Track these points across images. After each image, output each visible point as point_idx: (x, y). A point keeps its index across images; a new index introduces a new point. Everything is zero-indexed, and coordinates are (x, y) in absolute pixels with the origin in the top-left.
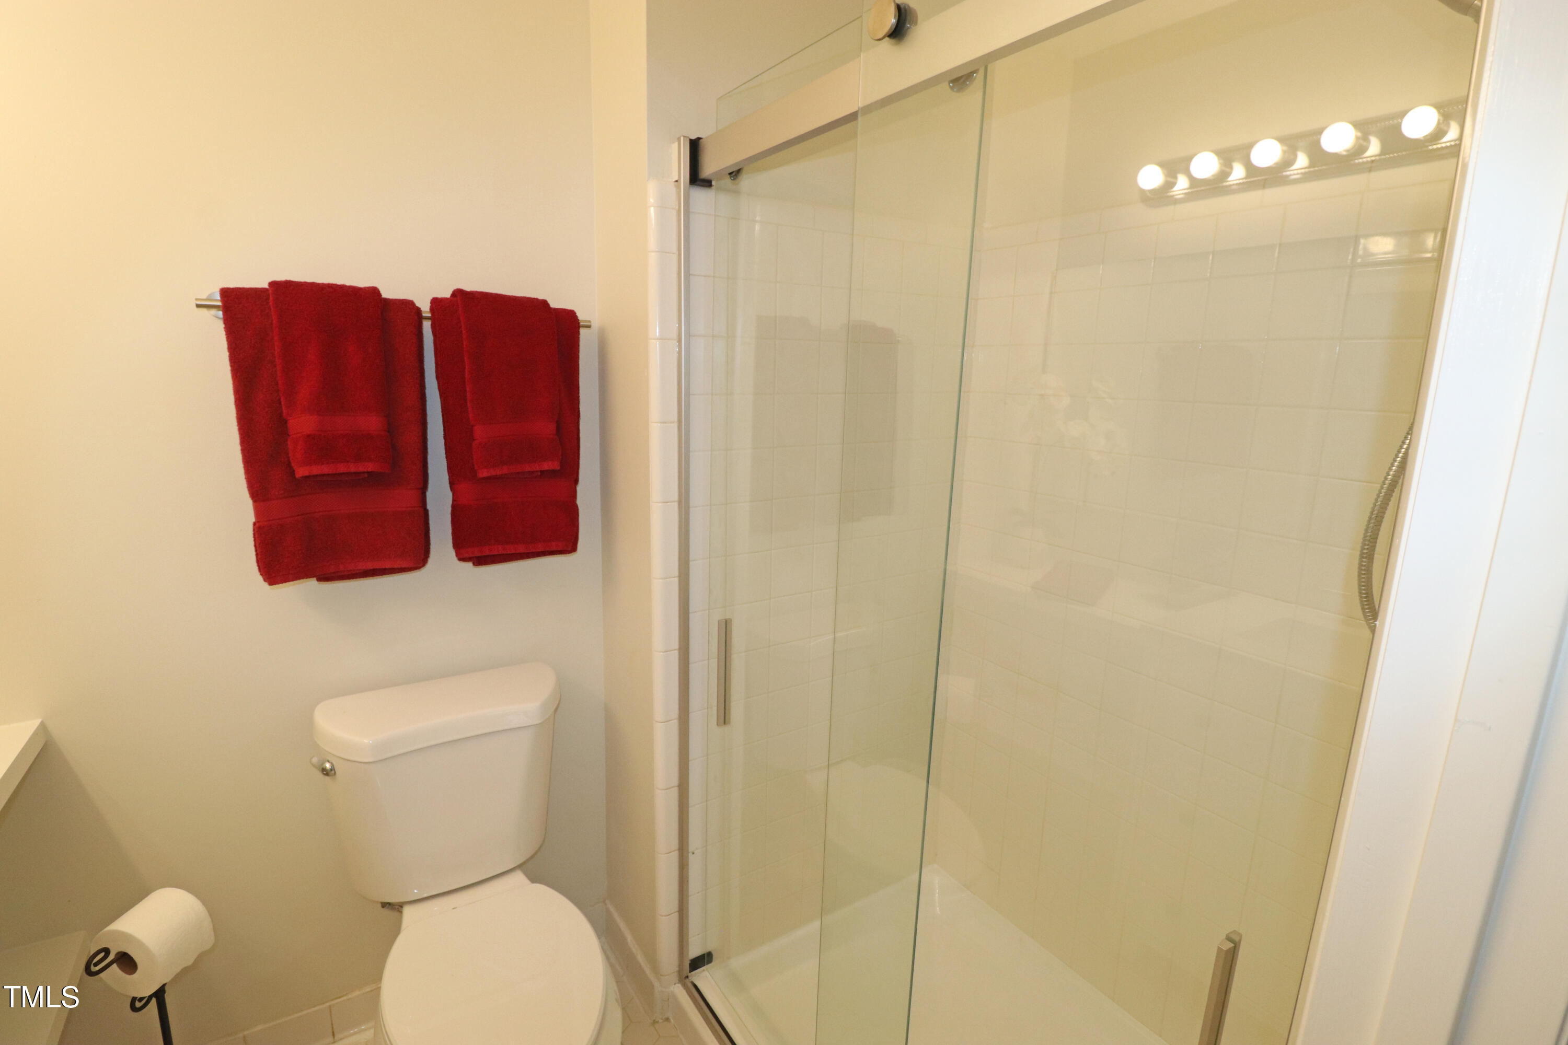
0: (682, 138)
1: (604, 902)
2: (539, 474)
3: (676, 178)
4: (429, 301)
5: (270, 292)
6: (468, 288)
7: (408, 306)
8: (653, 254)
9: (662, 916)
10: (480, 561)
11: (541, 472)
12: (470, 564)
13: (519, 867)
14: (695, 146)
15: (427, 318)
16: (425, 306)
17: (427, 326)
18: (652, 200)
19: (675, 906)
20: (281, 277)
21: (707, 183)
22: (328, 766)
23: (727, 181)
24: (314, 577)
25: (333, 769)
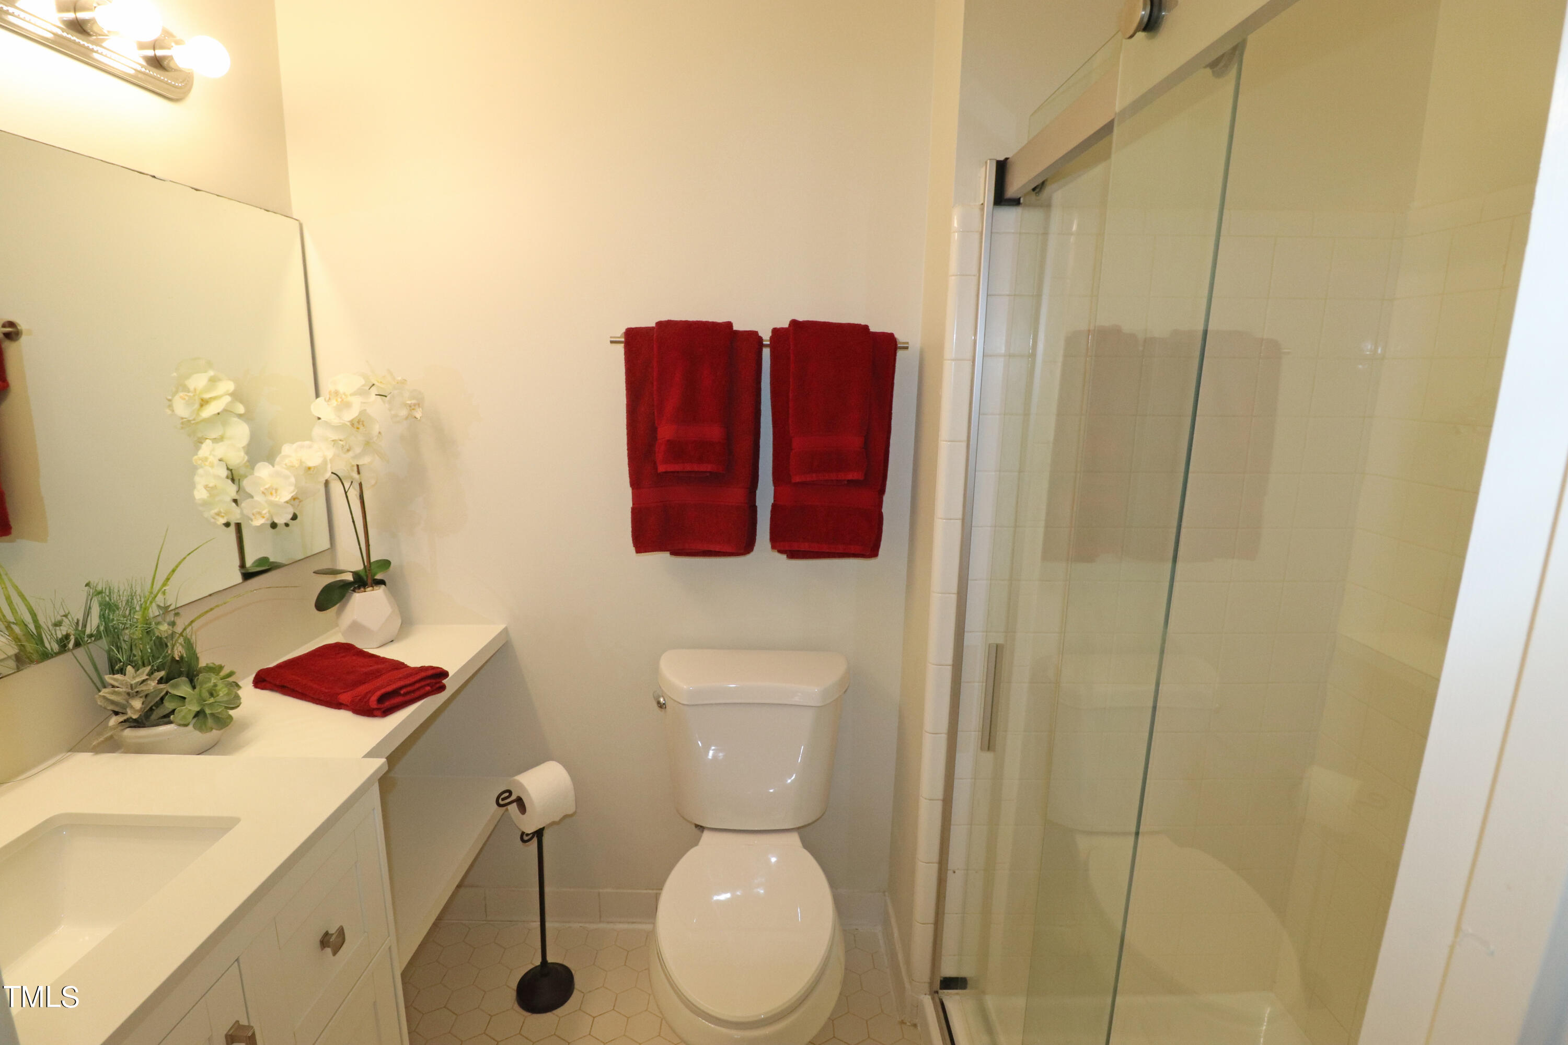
0: (988, 161)
1: (884, 892)
2: (846, 482)
3: (982, 202)
4: (771, 331)
5: (655, 330)
6: (801, 318)
7: (753, 337)
8: (953, 278)
9: (918, 922)
10: (793, 554)
11: (848, 481)
12: (785, 556)
13: (798, 829)
14: (1002, 168)
15: (766, 346)
16: (766, 336)
17: (766, 353)
18: (956, 225)
19: (931, 918)
20: (664, 318)
21: (1016, 202)
22: (662, 700)
23: (1033, 197)
24: (667, 551)
25: (664, 704)
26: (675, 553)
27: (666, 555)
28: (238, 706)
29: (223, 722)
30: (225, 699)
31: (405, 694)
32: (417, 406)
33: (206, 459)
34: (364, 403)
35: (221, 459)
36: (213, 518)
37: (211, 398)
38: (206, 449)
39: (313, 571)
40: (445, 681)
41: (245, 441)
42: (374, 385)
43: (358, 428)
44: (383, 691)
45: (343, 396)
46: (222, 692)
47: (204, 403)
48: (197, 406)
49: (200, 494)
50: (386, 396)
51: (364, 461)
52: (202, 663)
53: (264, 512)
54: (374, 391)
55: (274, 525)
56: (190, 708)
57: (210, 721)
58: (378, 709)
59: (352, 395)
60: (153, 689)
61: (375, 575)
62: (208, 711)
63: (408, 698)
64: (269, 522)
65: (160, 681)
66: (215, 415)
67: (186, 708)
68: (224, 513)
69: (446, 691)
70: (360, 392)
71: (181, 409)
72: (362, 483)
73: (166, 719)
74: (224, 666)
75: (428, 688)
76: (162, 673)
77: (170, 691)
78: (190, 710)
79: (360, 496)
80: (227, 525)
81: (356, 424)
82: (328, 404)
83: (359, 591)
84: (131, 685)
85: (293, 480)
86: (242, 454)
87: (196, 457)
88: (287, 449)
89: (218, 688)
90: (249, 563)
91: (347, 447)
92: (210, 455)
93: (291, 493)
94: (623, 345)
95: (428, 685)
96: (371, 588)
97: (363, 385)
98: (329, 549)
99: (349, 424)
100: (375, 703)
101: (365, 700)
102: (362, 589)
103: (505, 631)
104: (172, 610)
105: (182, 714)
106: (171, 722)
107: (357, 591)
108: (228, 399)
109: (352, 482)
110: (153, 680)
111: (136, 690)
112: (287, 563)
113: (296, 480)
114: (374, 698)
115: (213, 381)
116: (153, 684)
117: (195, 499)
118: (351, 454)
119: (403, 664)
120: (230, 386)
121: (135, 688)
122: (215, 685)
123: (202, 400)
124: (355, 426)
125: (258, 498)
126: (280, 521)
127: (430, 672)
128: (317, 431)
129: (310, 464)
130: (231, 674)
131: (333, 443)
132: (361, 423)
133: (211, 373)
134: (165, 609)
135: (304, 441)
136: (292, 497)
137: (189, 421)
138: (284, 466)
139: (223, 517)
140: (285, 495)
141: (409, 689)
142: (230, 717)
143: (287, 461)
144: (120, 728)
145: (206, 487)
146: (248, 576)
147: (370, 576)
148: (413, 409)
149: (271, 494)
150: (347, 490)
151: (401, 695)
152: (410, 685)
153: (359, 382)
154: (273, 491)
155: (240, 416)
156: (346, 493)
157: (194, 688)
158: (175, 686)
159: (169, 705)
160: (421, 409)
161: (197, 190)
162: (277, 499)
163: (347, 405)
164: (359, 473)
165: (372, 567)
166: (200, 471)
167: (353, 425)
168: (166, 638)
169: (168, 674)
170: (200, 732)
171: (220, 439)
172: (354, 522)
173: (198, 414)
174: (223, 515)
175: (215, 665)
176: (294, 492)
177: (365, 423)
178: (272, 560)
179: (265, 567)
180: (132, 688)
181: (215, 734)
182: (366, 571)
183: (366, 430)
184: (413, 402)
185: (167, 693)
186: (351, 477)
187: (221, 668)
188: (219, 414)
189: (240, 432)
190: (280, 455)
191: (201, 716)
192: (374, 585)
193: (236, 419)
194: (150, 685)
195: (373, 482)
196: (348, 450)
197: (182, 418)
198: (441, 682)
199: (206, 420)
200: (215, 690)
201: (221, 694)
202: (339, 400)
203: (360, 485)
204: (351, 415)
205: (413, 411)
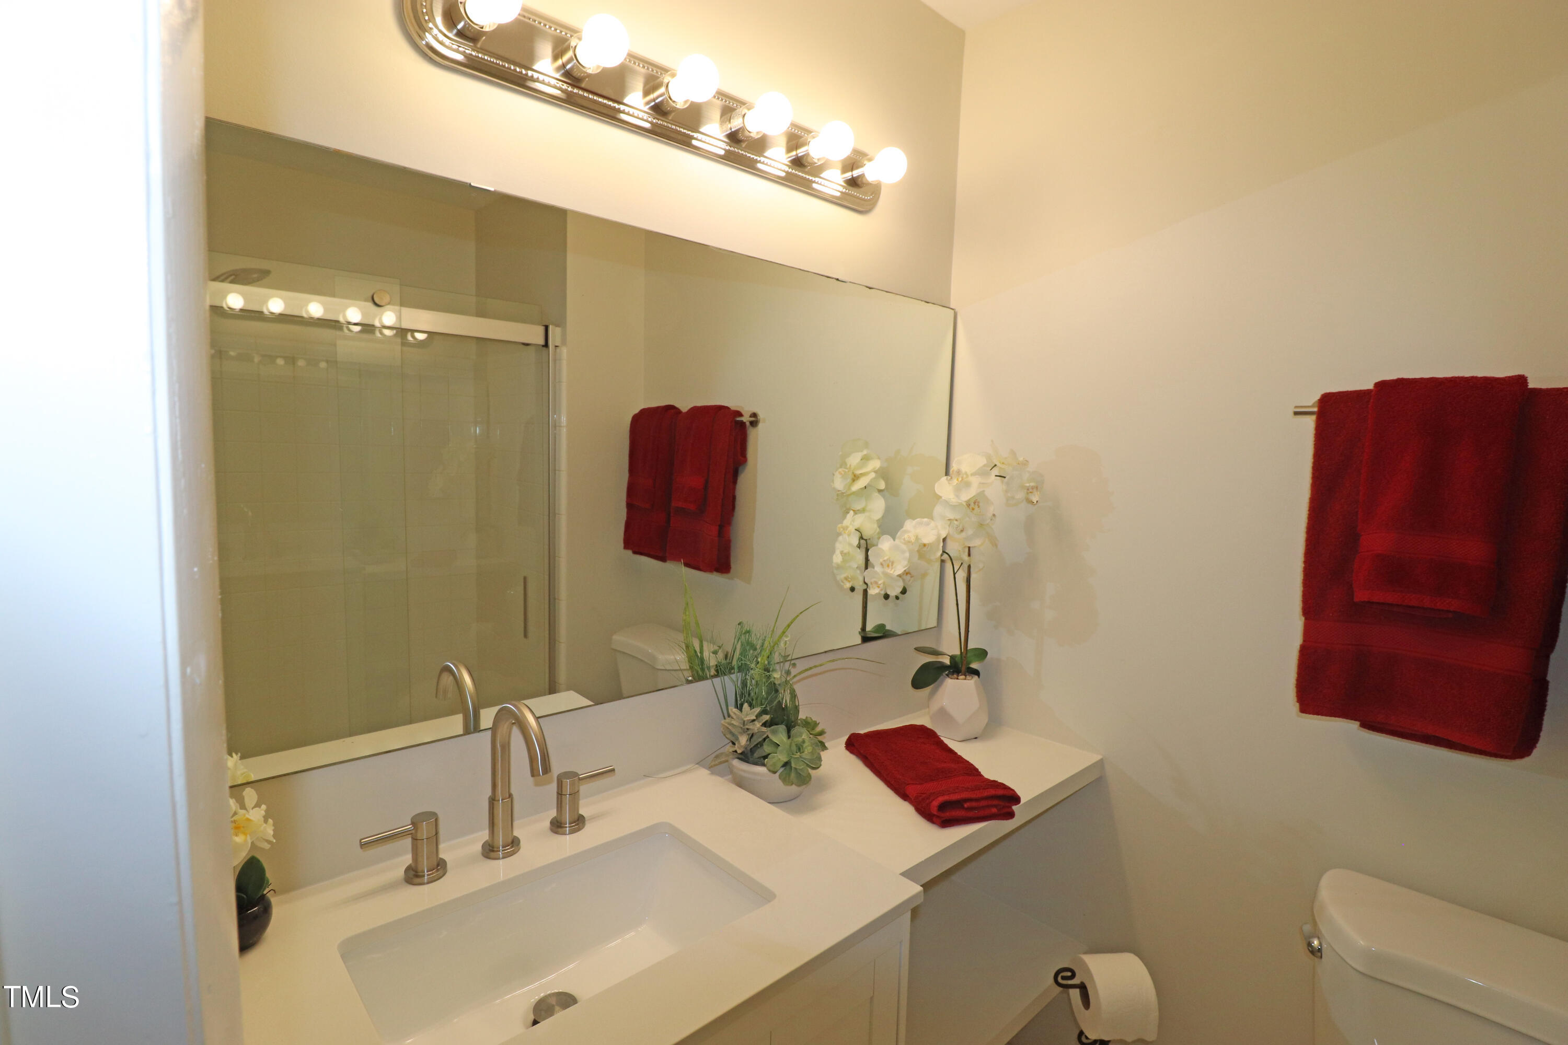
5: (1372, 393)
22: (1316, 943)
24: (1356, 720)
25: (1320, 950)
26: (1368, 725)
27: (1352, 726)
28: (818, 768)
29: (803, 780)
30: (808, 757)
31: (971, 809)
32: (1035, 490)
33: (847, 527)
34: (983, 483)
35: (859, 528)
36: (842, 582)
37: (861, 474)
38: (847, 522)
39: (914, 647)
40: (1014, 808)
41: (878, 515)
42: (996, 465)
43: (973, 509)
44: (946, 798)
45: (965, 476)
46: (808, 749)
47: (855, 478)
48: (849, 480)
49: (837, 559)
50: (1005, 477)
51: (976, 543)
52: (802, 716)
53: (880, 583)
54: (996, 471)
55: (887, 597)
56: (779, 757)
57: (793, 775)
58: (938, 817)
59: (973, 474)
60: (758, 730)
61: (969, 664)
62: (793, 765)
63: (970, 814)
64: (883, 593)
65: (765, 725)
66: (861, 489)
67: (777, 756)
68: (851, 579)
69: (1014, 819)
70: (982, 473)
71: (839, 483)
72: (971, 566)
73: (761, 761)
74: (819, 723)
75: (994, 810)
76: (766, 717)
77: (770, 736)
78: (780, 759)
79: (967, 578)
80: (852, 589)
81: (972, 505)
82: (949, 483)
83: (952, 677)
84: (744, 721)
85: (907, 555)
86: (876, 526)
87: (840, 525)
88: (909, 525)
89: (805, 745)
90: (869, 627)
91: (961, 527)
92: (850, 524)
93: (904, 567)
94: (1314, 417)
95: (995, 806)
96: (963, 677)
97: (985, 466)
98: (935, 627)
99: (965, 504)
100: (936, 809)
101: (928, 801)
102: (955, 676)
103: (1100, 764)
104: (788, 660)
105: (774, 760)
106: (764, 765)
107: (950, 676)
108: (873, 475)
109: (962, 563)
110: (759, 722)
111: (747, 727)
112: (900, 633)
113: (910, 556)
114: (935, 803)
115: (866, 459)
116: (758, 725)
117: (832, 562)
118: (963, 535)
119: (977, 770)
120: (875, 464)
121: (746, 725)
122: (804, 742)
123: (855, 476)
124: (971, 507)
125: (878, 569)
126: (893, 593)
127: (1000, 792)
128: (938, 510)
129: (926, 541)
130: (822, 733)
131: (949, 522)
132: (976, 504)
133: (865, 452)
134: (785, 659)
135: (924, 518)
136: (905, 571)
137: (843, 493)
138: (903, 541)
139: (849, 582)
140: (899, 569)
141: (974, 804)
142: (809, 776)
143: (906, 536)
144: (731, 756)
145: (842, 553)
146: (866, 639)
147: (965, 662)
148: (1031, 492)
149: (888, 566)
150: (955, 572)
151: (963, 808)
152: (977, 800)
153: (982, 461)
154: (890, 563)
155: (880, 491)
156: (954, 574)
157: (789, 737)
158: (774, 732)
159: (767, 748)
160: (1039, 493)
161: (870, 288)
162: (892, 572)
163: (968, 485)
164: (969, 555)
165: (969, 655)
166: (840, 538)
167: (969, 505)
168: (779, 685)
169: (772, 719)
170: (783, 783)
171: (863, 511)
172: (957, 604)
173: (849, 488)
174: (850, 580)
175: (812, 720)
176: (906, 566)
177: (981, 504)
178: (888, 628)
179: (882, 633)
180: (744, 724)
181: (794, 789)
182: (961, 657)
183: (980, 512)
184: (1032, 484)
185: (767, 737)
186: (961, 559)
187: (816, 724)
188: (865, 487)
189: (878, 505)
190: (903, 529)
191: (788, 767)
192: (967, 674)
193: (876, 494)
194: (756, 725)
195: (981, 566)
196: (962, 531)
197: (839, 491)
198: (1011, 807)
199: (854, 493)
200: (802, 746)
201: (806, 752)
202: (960, 479)
203: (969, 567)
204: (966, 496)
205: (1030, 494)
